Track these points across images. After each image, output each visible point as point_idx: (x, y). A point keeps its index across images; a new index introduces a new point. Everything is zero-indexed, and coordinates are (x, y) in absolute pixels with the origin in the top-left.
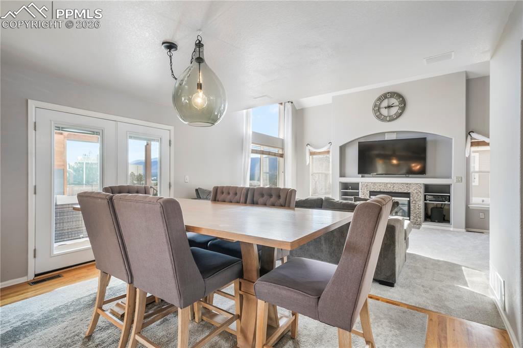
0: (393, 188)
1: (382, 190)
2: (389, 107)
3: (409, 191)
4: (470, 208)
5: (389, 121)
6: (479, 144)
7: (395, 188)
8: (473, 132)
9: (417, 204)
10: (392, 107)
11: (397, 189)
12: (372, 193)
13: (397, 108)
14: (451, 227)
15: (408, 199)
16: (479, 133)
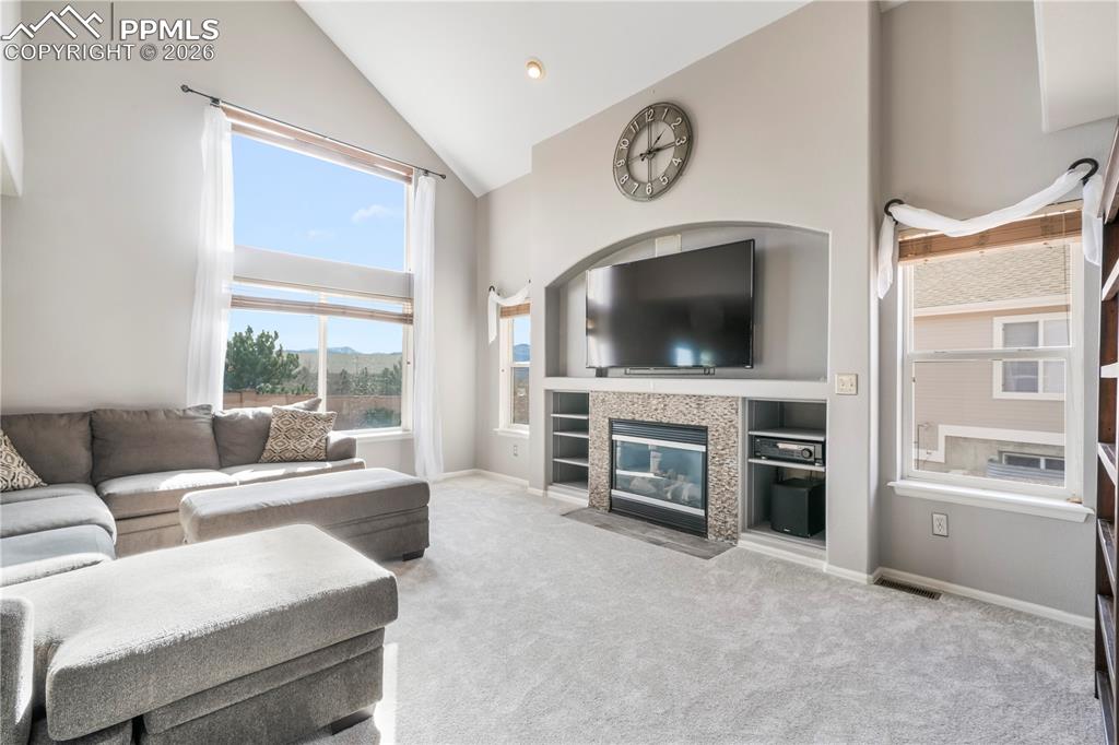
0: (664, 409)
1: (637, 417)
2: (652, 152)
3: (704, 424)
4: (898, 492)
5: (653, 196)
6: (929, 246)
7: (668, 413)
8: (900, 202)
9: (725, 467)
10: (658, 150)
11: (672, 416)
12: (616, 426)
13: (671, 151)
14: (821, 558)
15: (703, 449)
16: (918, 202)
